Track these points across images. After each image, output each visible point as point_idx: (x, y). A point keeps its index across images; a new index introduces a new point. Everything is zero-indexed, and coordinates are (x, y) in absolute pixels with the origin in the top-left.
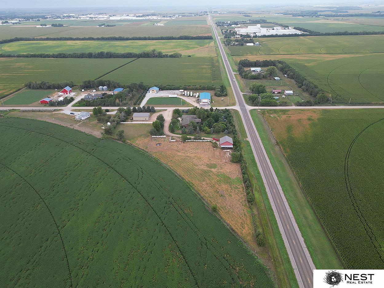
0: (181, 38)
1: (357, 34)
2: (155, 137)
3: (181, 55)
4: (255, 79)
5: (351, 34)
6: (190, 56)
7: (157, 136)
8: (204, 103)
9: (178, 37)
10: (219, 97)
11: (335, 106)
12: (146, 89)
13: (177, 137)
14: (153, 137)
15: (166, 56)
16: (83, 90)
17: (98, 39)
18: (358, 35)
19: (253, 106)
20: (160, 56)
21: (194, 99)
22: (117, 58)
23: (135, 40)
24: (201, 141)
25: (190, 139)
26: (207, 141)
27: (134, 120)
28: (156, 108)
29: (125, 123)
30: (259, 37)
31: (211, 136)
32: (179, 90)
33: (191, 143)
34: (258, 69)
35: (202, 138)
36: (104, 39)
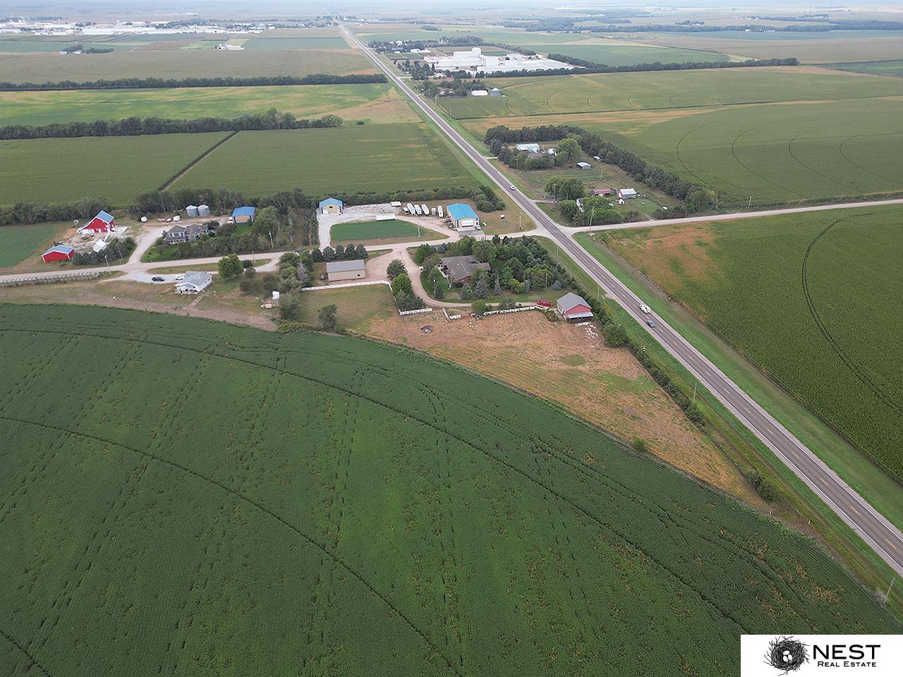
0: (310, 81)
1: (677, 67)
2: (408, 312)
3: (340, 122)
4: (539, 168)
5: (667, 68)
6: (361, 123)
7: (413, 312)
8: (466, 229)
9: (303, 79)
10: (489, 212)
11: (725, 213)
12: (310, 206)
13: (457, 308)
14: (404, 313)
15: (304, 125)
16: (144, 219)
17: (89, 86)
18: (679, 69)
19: (573, 226)
20: (289, 124)
21: (438, 222)
22: (178, 132)
23: (193, 87)
24: (516, 310)
25: (490, 309)
26: (528, 308)
27: (330, 280)
28: (368, 248)
29: (313, 288)
30: (489, 76)
31: (529, 298)
32: (389, 201)
33: (498, 317)
34: (534, 147)
35: (517, 304)
36: (106, 85)
